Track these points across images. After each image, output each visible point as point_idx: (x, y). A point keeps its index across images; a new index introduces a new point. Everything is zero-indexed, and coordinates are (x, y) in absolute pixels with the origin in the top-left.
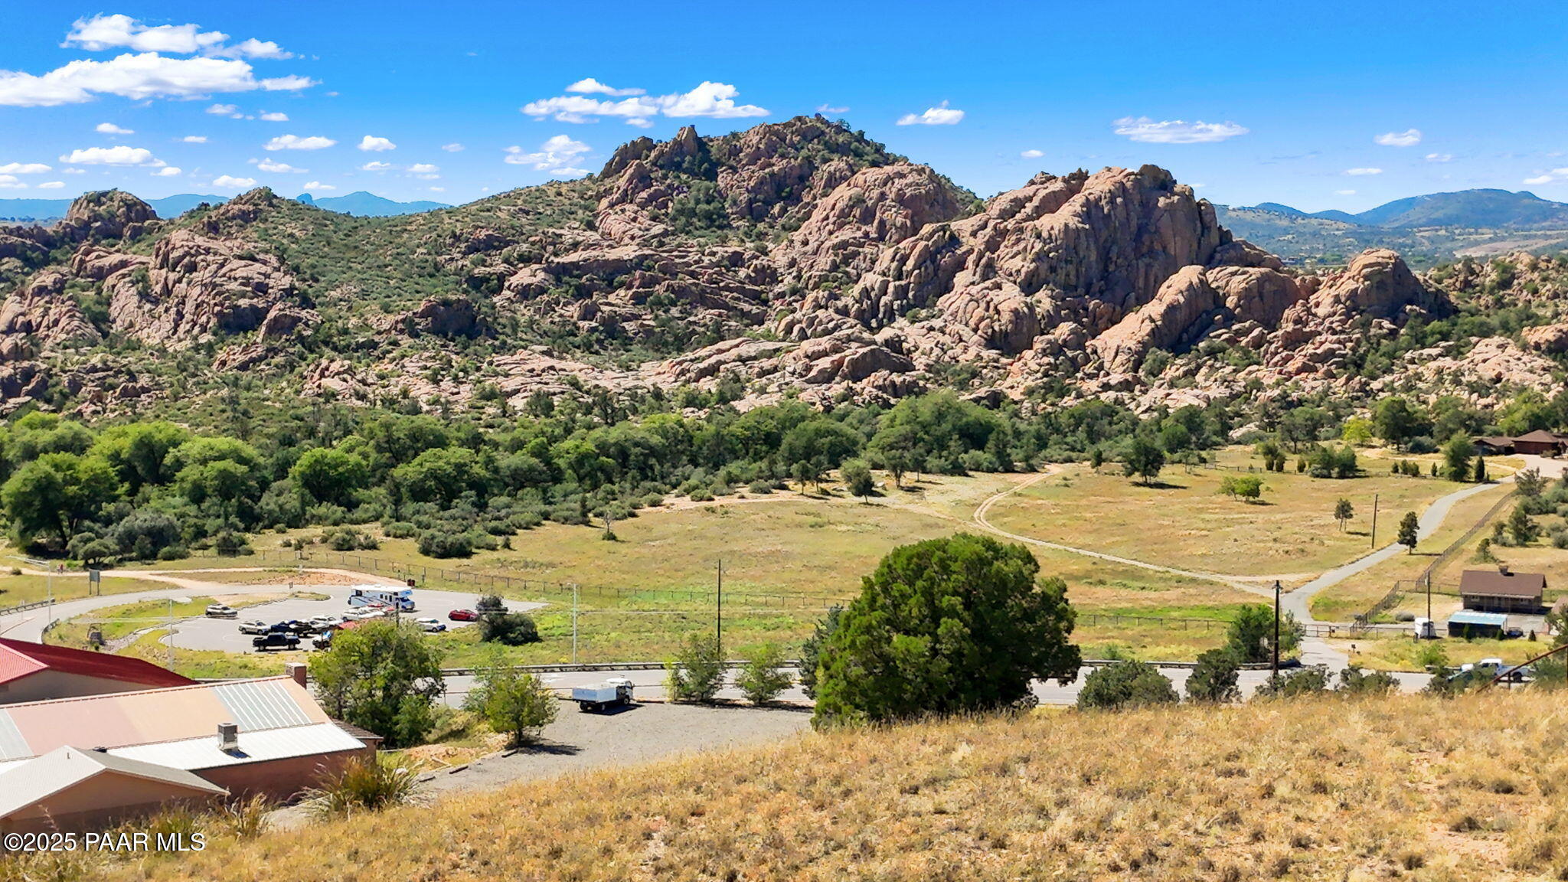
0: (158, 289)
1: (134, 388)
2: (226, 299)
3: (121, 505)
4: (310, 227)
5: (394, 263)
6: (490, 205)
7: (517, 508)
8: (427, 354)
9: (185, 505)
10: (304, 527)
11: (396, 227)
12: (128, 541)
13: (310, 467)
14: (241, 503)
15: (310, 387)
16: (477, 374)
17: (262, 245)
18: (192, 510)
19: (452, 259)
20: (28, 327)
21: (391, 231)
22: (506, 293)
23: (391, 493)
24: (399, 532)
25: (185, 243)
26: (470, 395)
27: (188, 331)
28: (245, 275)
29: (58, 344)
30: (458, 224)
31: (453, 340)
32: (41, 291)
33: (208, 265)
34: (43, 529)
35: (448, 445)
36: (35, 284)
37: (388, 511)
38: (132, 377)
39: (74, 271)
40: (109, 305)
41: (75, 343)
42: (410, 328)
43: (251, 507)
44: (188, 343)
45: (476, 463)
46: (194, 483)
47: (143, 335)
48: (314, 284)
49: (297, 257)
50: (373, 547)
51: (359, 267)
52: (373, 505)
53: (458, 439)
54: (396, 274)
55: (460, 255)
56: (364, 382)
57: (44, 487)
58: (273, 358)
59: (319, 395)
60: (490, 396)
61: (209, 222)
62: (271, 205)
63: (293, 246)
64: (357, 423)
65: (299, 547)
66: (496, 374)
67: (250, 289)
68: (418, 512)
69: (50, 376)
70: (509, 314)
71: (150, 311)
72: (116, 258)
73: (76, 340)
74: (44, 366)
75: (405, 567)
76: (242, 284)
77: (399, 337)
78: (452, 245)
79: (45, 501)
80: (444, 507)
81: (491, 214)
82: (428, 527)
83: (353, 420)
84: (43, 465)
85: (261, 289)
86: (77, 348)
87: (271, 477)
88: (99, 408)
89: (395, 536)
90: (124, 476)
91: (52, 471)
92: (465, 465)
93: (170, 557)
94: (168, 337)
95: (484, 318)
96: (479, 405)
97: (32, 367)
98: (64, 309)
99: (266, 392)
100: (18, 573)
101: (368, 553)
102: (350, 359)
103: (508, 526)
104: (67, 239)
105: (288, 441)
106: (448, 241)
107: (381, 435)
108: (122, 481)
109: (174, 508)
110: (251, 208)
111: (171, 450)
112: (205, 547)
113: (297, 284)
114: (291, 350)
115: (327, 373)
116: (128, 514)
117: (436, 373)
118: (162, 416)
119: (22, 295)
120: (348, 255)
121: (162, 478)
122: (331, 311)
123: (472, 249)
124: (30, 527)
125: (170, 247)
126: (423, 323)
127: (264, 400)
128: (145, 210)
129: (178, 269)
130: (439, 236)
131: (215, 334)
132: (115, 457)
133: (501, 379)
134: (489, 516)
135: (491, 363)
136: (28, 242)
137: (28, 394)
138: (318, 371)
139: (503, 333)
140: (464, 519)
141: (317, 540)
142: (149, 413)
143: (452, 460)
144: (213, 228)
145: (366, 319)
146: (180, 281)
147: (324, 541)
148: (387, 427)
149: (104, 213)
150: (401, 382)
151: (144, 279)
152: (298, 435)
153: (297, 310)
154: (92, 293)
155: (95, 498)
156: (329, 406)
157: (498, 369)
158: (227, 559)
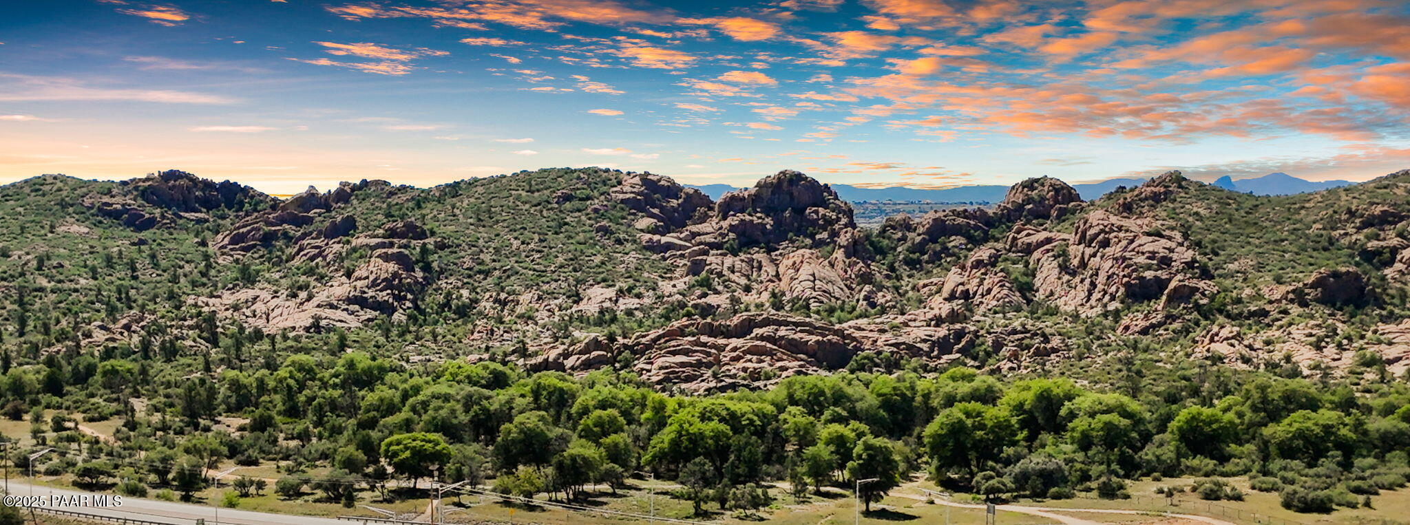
0: (1076, 262)
1: (1045, 348)
2: (1134, 271)
3: (1019, 449)
4: (1214, 206)
5: (1290, 238)
6: (1385, 184)
7: (1382, 469)
8: (1312, 322)
9: (1074, 452)
10: (1177, 476)
11: (1294, 205)
12: (1022, 480)
13: (1187, 422)
14: (1122, 453)
15: (1200, 351)
16: (1361, 342)
17: (1172, 223)
18: (1080, 456)
19: (1346, 234)
20: (966, 295)
21: (1289, 209)
22: (1398, 266)
23: (1260, 450)
24: (1264, 486)
25: (1101, 222)
26: (1351, 361)
27: (1099, 300)
28: (1151, 249)
29: (990, 310)
30: (1355, 201)
31: (1341, 309)
32: (978, 264)
33: (1120, 241)
34: (955, 467)
35: (1319, 408)
36: (973, 259)
37: (1257, 466)
38: (1046, 339)
39: (1008, 247)
40: (1034, 276)
41: (1002, 310)
42: (1300, 298)
43: (1132, 457)
44: (1099, 310)
45: (1346, 425)
46: (1083, 432)
47: (1060, 302)
48: (1214, 258)
49: (1200, 233)
50: (1238, 498)
51: (1257, 242)
52: (1244, 460)
53: (1332, 402)
54: (1291, 248)
55: (1354, 230)
56: (1251, 347)
57: (957, 430)
58: (1170, 324)
59: (1207, 358)
60: (1370, 363)
61: (1124, 204)
62: (1180, 186)
63: (1197, 223)
64: (1239, 384)
65: (1170, 494)
66: (1380, 342)
67: (1155, 262)
68: (1285, 468)
69: (978, 337)
70: (1398, 285)
71: (1069, 281)
72: (1042, 236)
73: (1004, 306)
74: (973, 328)
75: (1266, 518)
76: (1149, 258)
77: (1289, 307)
78: (1346, 221)
79: (957, 441)
80: (1310, 466)
81: (1388, 190)
82: (1292, 482)
83: (1236, 382)
84: (957, 412)
85: (1166, 262)
86: (1004, 313)
87: (1154, 431)
88: (1015, 366)
89: (1261, 490)
90: (1023, 424)
91: (963, 417)
92: (1332, 426)
93: (1057, 497)
94: (1082, 305)
95: (1373, 290)
96: (1359, 371)
97: (964, 328)
98: (997, 280)
99: (1162, 354)
100: (932, 502)
101: (1234, 504)
102: (1241, 326)
103: (1371, 486)
104: (1004, 220)
105: (1172, 399)
106: (1344, 217)
107: (1256, 395)
108: (1022, 429)
109: (1065, 453)
110: (1162, 190)
111: (1066, 403)
112: (1089, 490)
113: (1198, 258)
114: (1186, 317)
115: (1216, 339)
116: (1024, 457)
117: (1320, 340)
118: (1067, 373)
119: (963, 268)
120: (1247, 231)
121: (1058, 427)
122: (1228, 283)
123: (1367, 224)
124: (945, 464)
125: (1088, 225)
126: (1312, 294)
127: (1157, 361)
128: (1070, 193)
129: (1093, 245)
130: (1335, 212)
131: (1122, 302)
132: (1019, 408)
133: (1383, 346)
134: (1353, 476)
135: (1375, 332)
136: (972, 222)
137: (958, 352)
138: (1209, 337)
139: (1391, 304)
140: (1328, 477)
141: (1187, 489)
142: (1056, 371)
143: (1321, 422)
144: (1128, 209)
145: (1260, 290)
146: (1094, 255)
147: (1194, 489)
148: (1263, 389)
149: (1036, 197)
150: (1285, 348)
151: (1064, 254)
152: (1184, 393)
153: (1195, 281)
154: (1020, 266)
155: (999, 442)
156: (1215, 368)
157: (1382, 338)
158: (1106, 501)
